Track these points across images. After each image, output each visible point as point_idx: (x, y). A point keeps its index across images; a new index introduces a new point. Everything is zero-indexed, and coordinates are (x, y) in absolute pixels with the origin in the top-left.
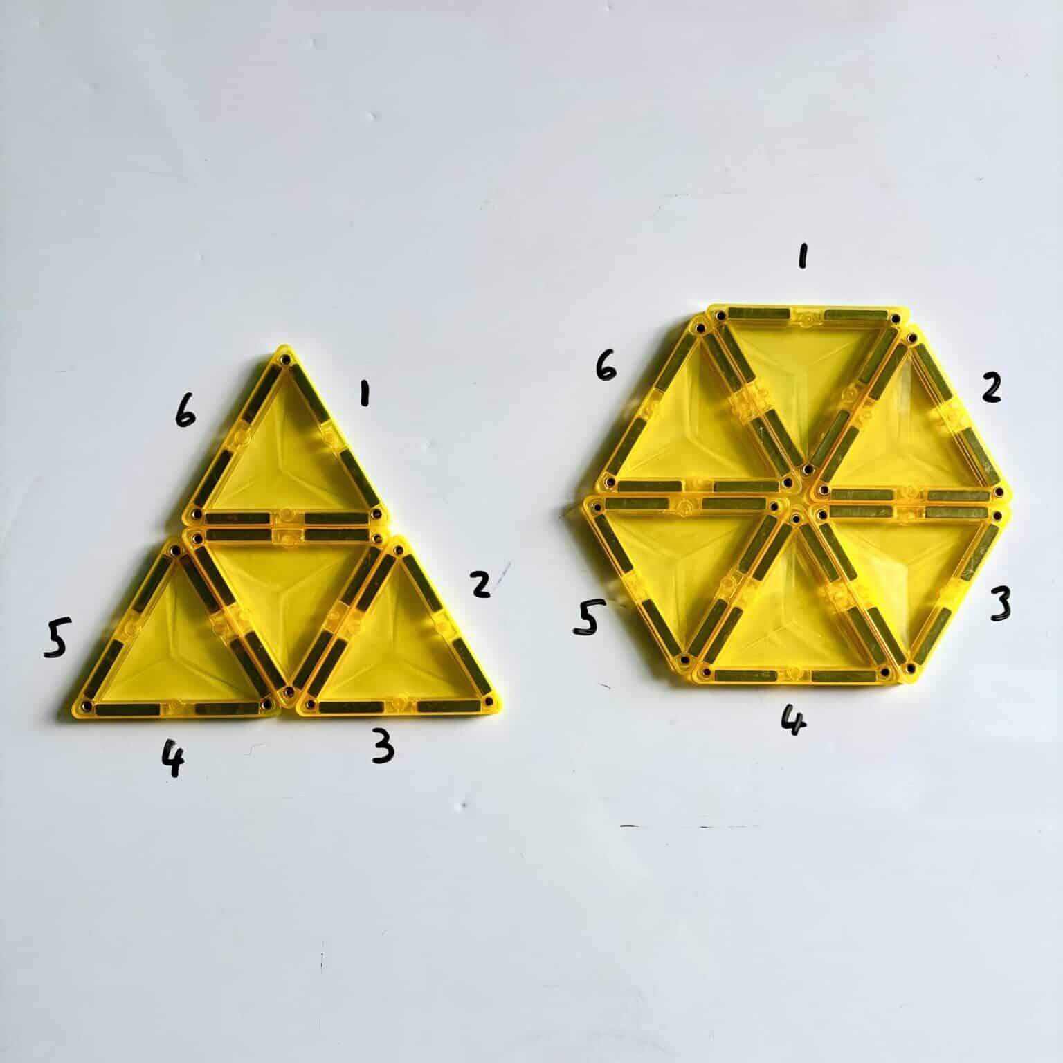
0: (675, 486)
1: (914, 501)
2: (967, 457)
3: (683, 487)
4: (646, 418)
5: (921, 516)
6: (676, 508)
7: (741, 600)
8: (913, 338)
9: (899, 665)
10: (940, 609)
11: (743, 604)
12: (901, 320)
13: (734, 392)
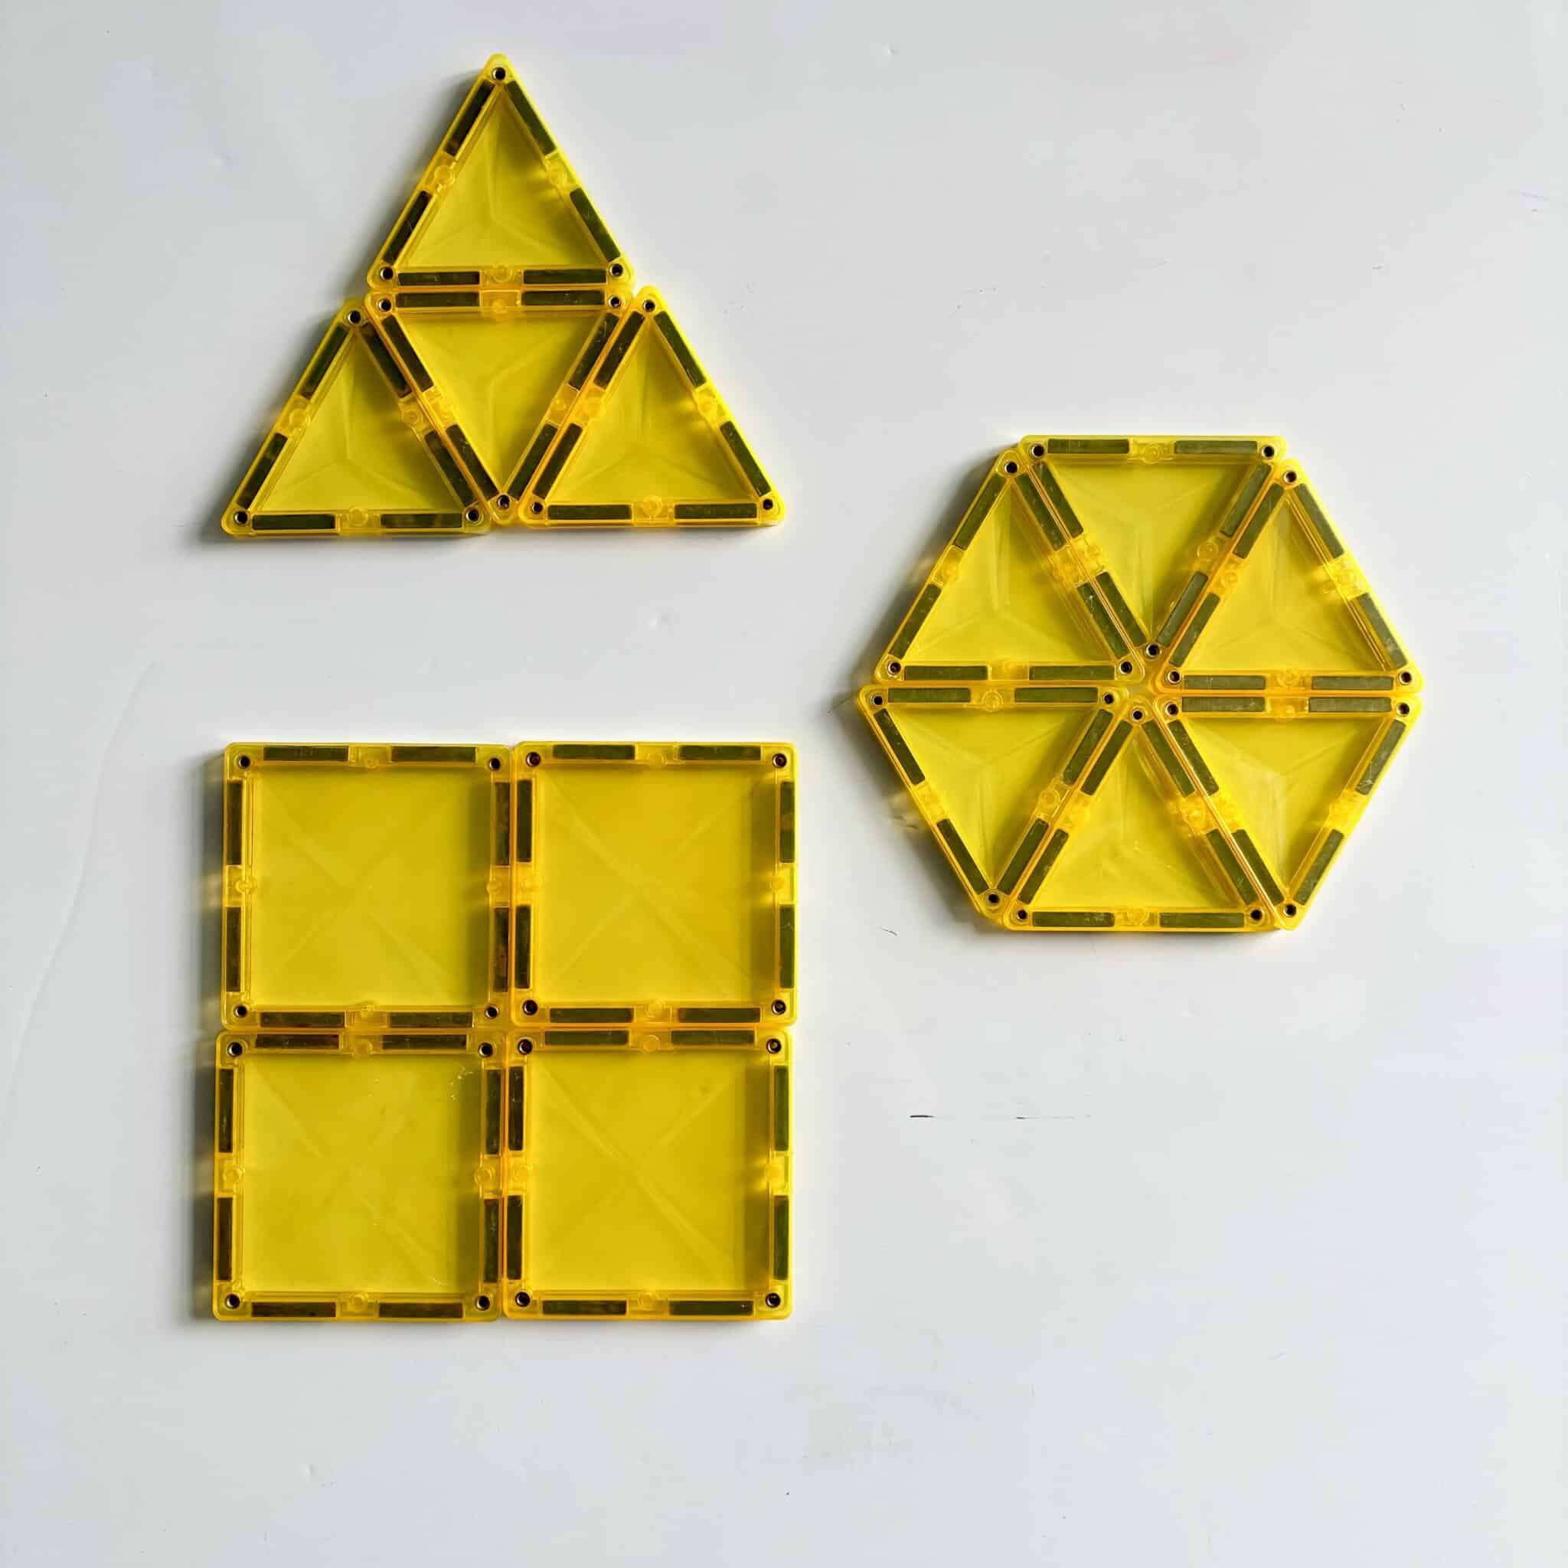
0: (980, 672)
1: (1294, 690)
2: (1365, 631)
3: (989, 674)
4: (940, 584)
5: (1303, 709)
6: (980, 700)
7: (1067, 820)
8: (1292, 476)
9: (1275, 905)
10: (1330, 831)
11: (1068, 825)
12: (1276, 453)
13: (1056, 550)
